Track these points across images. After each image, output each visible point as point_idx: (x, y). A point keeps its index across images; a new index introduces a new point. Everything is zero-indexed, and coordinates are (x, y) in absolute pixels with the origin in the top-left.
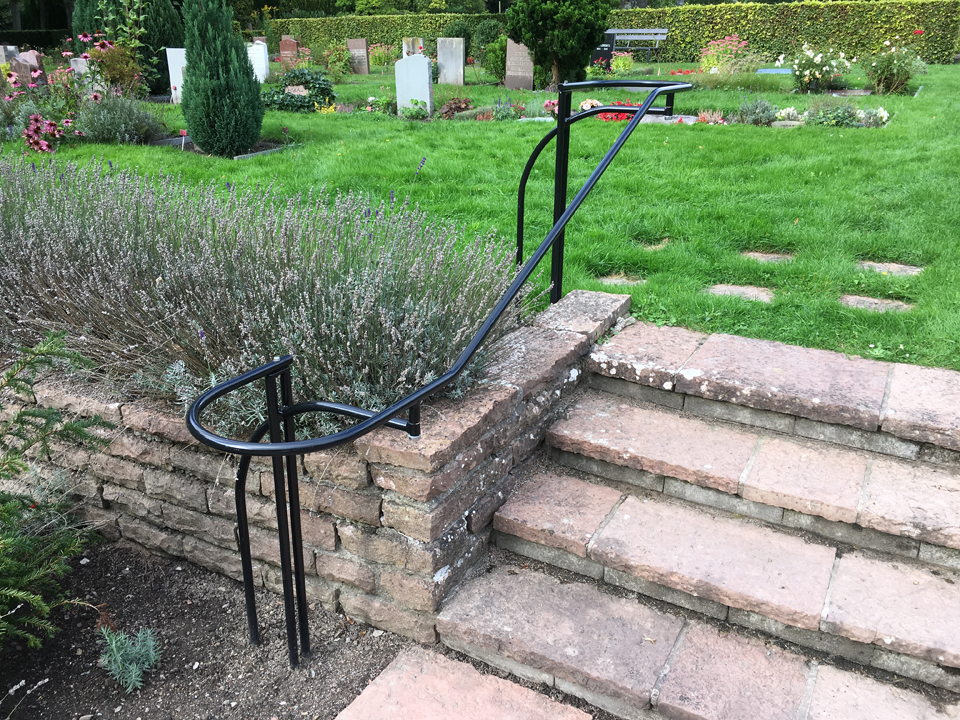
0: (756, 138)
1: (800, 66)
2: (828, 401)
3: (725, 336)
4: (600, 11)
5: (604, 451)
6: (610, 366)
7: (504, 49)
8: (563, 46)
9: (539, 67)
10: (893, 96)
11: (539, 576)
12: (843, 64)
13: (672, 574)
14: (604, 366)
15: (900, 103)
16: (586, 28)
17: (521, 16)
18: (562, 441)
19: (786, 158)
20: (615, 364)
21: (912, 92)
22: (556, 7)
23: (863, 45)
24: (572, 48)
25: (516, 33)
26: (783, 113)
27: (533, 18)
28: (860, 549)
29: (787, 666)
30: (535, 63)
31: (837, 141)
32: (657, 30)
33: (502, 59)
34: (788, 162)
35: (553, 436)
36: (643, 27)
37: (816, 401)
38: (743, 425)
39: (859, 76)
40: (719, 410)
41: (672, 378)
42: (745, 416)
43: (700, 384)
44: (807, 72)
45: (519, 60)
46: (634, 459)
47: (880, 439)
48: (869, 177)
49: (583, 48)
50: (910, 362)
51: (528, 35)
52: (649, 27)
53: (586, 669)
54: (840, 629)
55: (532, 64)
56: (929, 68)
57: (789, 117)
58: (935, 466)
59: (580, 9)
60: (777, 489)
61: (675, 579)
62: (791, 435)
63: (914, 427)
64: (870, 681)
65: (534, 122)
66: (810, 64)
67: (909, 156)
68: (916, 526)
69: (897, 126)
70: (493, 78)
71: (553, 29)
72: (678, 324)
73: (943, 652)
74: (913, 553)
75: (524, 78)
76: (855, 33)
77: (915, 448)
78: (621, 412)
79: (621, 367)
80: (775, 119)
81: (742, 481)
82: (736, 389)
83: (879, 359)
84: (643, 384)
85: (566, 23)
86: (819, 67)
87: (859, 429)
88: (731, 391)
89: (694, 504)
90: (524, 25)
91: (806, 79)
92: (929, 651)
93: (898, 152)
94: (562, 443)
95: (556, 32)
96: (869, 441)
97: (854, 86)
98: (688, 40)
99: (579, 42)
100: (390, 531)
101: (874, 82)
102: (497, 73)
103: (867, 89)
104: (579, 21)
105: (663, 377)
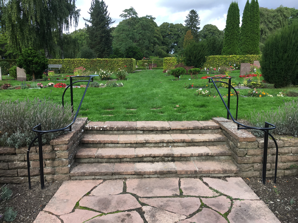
0: (97, 90)
1: (100, 74)
2: (128, 126)
3: (108, 121)
4: (46, 60)
5: (93, 141)
6: (90, 128)
7: (16, 70)
8: (36, 69)
9: (28, 75)
10: (123, 80)
11: (86, 164)
12: (111, 74)
13: (111, 155)
14: (89, 128)
15: (125, 82)
16: (42, 64)
17: (22, 61)
18: (85, 141)
19: (106, 93)
20: (91, 127)
21: (126, 79)
22: (33, 59)
23: (113, 69)
24: (39, 69)
25: (21, 66)
26: (101, 84)
27: (26, 62)
28: (138, 147)
29: (131, 164)
30: (27, 73)
31: (115, 90)
32: (58, 65)
33: (15, 72)
34: (106, 94)
35: (82, 141)
36: (54, 64)
37: (127, 127)
38: (115, 134)
39: (115, 77)
40: (111, 132)
41: (102, 128)
42: (116, 132)
43: (107, 128)
44: (103, 76)
45: (21, 73)
46: (99, 141)
47: (137, 131)
48: (123, 96)
49: (42, 70)
50: (139, 121)
51: (25, 66)
52: (56, 64)
53: (101, 171)
54: (138, 156)
55: (25, 74)
56: (128, 74)
57: (102, 85)
58: (146, 134)
59: (40, 59)
60: (124, 140)
61: (112, 156)
62: (124, 134)
63: (142, 128)
64: (143, 163)
65: (35, 89)
66: (103, 73)
67: (130, 92)
68: (145, 140)
69: (126, 86)
70: (13, 78)
71: (32, 64)
72: (99, 121)
73: (152, 154)
74: (145, 146)
75: (23, 78)
76: (110, 66)
77: (142, 132)
78: (93, 136)
79: (92, 127)
80: (99, 86)
81: (118, 140)
82: (114, 127)
83: (134, 121)
84: (97, 130)
85: (36, 63)
86: (105, 74)
87: (134, 130)
88: (113, 128)
89: (111, 147)
90: (23, 63)
91: (103, 77)
92: (150, 155)
93: (127, 91)
94: (85, 142)
95: (34, 65)
96: (136, 132)
97: (114, 78)
98: (68, 68)
99: (41, 68)
100: (58, 159)
101: (118, 77)
102: (14, 77)
103: (116, 79)
104: (40, 63)
105: (100, 128)
